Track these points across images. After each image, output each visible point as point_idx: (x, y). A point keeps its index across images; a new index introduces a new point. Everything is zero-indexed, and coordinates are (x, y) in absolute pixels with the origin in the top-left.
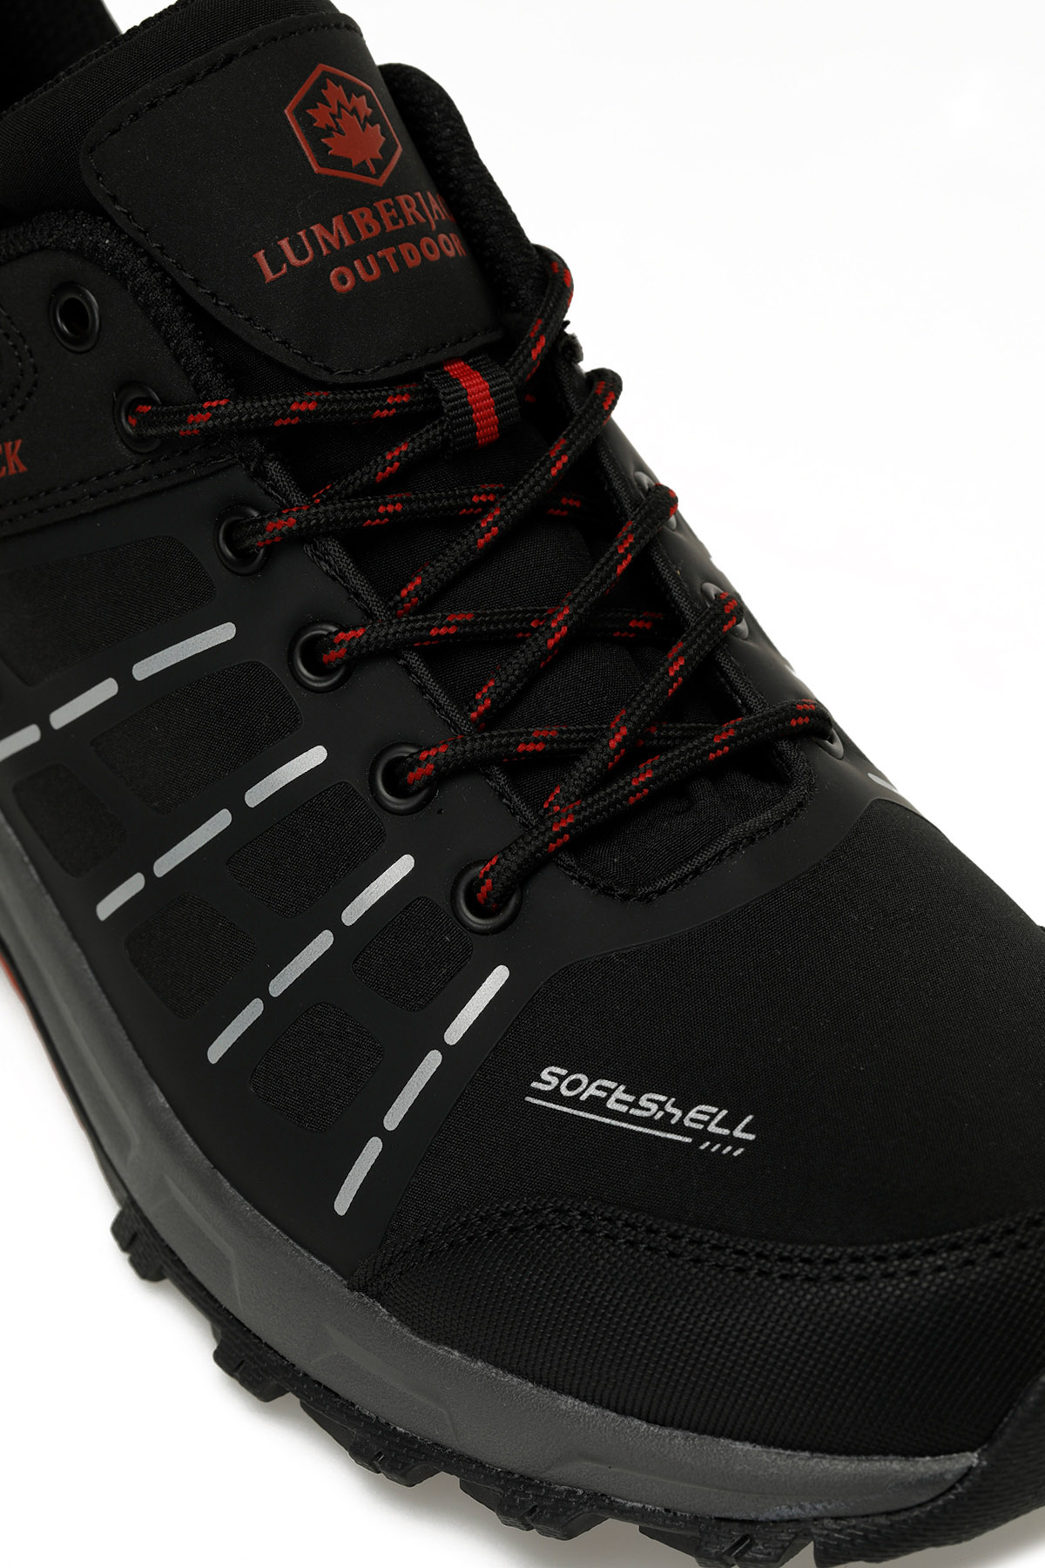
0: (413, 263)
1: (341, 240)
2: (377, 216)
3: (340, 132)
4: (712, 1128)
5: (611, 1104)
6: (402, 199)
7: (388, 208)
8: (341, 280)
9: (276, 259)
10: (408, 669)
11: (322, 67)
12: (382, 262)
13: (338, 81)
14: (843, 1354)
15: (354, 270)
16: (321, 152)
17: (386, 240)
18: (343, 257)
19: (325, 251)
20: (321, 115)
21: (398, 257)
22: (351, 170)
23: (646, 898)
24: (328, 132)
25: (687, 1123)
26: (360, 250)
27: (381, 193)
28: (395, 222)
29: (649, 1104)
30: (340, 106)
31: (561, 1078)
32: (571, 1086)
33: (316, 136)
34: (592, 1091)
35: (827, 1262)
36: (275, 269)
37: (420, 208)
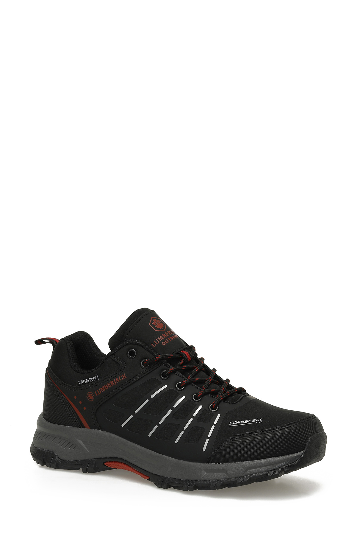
0: (172, 339)
1: (162, 339)
2: (166, 334)
3: (157, 325)
4: (256, 421)
5: (241, 423)
6: (168, 332)
7: (167, 333)
8: (164, 344)
9: (154, 344)
10: (193, 385)
11: (152, 318)
12: (168, 340)
13: (155, 319)
14: (284, 438)
15: (165, 342)
16: (156, 328)
17: (167, 337)
18: (163, 340)
19: (160, 341)
20: (154, 324)
21: (170, 339)
22: (160, 329)
23: (235, 404)
24: (156, 325)
25: (253, 421)
26: (165, 339)
27: (165, 331)
28: (168, 335)
29: (246, 421)
30: (156, 322)
31: (233, 423)
32: (234, 423)
33: (154, 326)
34: (238, 422)
35: (279, 428)
36: (154, 345)
37: (171, 332)
